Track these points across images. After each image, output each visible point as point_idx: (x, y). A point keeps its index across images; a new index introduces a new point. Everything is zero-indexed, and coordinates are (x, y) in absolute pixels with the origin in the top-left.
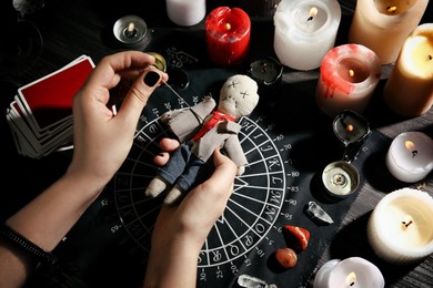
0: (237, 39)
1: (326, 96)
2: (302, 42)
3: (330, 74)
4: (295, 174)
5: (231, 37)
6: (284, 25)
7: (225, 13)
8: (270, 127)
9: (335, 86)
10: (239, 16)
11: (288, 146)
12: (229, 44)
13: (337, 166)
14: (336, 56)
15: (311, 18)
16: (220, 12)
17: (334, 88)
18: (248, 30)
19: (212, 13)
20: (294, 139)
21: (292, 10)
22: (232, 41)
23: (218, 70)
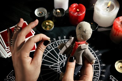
0: (81, 15)
1: (115, 35)
2: (105, 15)
3: (117, 26)
4: (103, 65)
5: (79, 14)
6: (98, 9)
7: (76, 5)
8: (93, 47)
9: (120, 31)
10: (81, 7)
11: (100, 54)
12: (78, 16)
13: (120, 62)
14: (119, 20)
15: (108, 7)
16: (74, 5)
17: (119, 32)
18: (85, 12)
19: (71, 6)
20: (103, 51)
21: (101, 4)
22: (79, 15)
23: (73, 27)
